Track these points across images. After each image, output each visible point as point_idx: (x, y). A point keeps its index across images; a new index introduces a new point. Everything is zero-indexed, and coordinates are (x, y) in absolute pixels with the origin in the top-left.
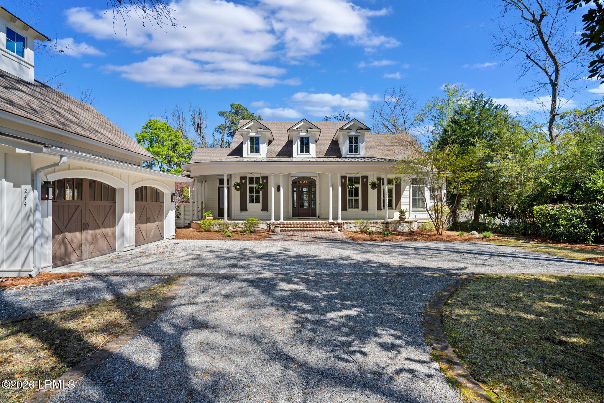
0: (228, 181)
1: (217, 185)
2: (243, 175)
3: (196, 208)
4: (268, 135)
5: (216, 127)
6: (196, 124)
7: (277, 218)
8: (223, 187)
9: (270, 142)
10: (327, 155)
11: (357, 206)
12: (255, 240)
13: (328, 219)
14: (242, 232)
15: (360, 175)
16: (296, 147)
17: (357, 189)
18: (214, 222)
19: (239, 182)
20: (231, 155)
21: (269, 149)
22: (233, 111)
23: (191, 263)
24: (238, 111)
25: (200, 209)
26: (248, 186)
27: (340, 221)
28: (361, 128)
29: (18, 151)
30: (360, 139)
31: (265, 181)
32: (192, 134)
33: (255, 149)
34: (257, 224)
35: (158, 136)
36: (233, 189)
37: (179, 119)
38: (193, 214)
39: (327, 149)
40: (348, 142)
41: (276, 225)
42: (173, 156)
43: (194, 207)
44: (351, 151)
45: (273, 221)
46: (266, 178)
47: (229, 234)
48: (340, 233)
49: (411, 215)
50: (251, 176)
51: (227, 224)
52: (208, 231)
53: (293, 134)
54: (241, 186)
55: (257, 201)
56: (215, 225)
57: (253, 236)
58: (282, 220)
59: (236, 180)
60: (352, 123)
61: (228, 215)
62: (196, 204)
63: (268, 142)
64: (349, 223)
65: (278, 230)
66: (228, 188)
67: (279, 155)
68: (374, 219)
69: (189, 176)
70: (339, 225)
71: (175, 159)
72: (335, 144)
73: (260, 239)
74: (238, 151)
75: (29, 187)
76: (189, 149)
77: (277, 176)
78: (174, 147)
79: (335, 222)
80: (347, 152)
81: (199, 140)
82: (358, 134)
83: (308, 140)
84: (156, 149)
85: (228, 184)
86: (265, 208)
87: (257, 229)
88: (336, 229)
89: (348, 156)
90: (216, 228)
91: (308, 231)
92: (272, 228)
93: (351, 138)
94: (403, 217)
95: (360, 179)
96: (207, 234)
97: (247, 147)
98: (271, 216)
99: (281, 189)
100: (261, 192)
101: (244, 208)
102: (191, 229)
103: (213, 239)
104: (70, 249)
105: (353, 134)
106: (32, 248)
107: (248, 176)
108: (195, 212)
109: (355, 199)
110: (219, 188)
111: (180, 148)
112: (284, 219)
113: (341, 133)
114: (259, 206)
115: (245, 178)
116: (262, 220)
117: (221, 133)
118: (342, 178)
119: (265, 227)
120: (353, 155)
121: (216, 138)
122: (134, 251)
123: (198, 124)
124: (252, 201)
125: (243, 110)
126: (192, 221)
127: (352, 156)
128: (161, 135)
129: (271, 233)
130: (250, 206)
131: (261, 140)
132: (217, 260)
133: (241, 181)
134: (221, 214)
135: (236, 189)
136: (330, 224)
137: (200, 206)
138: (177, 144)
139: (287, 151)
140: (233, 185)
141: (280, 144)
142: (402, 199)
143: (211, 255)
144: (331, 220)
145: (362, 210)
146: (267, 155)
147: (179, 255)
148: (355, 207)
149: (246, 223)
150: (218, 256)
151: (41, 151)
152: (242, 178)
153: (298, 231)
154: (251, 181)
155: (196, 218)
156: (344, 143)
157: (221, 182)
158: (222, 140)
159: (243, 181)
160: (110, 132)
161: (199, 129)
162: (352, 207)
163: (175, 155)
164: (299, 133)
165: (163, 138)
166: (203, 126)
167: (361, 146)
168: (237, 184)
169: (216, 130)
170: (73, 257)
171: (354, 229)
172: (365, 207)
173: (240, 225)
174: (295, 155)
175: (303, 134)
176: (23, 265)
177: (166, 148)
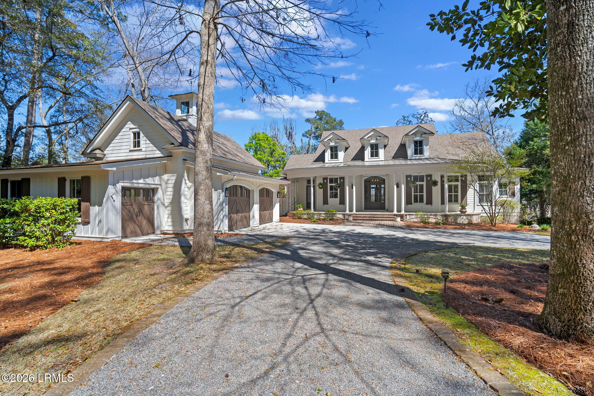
0: (314, 181)
1: (305, 184)
2: (325, 177)
3: (290, 202)
4: (344, 144)
5: (304, 132)
6: (288, 133)
7: (351, 210)
8: (310, 186)
9: (347, 149)
10: (395, 157)
11: (422, 201)
12: (332, 224)
13: (393, 211)
14: (324, 220)
15: (425, 174)
16: (368, 152)
17: (421, 186)
18: (304, 212)
19: (322, 182)
20: (316, 161)
21: (345, 155)
22: (318, 117)
23: (294, 233)
24: (322, 117)
25: (293, 203)
26: (329, 185)
27: (403, 212)
28: (425, 133)
29: (218, 174)
30: (424, 143)
31: (342, 180)
32: (284, 140)
33: (334, 156)
34: (335, 214)
35: (261, 145)
36: (317, 188)
37: (274, 130)
38: (289, 207)
39: (395, 152)
40: (413, 146)
41: (350, 215)
42: (271, 161)
43: (290, 201)
44: (416, 153)
45: (347, 212)
46: (343, 178)
47: (315, 220)
48: (401, 222)
49: (476, 209)
50: (331, 177)
51: (313, 214)
52: (300, 218)
53: (365, 143)
54: (323, 186)
55: (336, 196)
56: (305, 214)
57: (331, 222)
58: (354, 212)
59: (319, 181)
60: (417, 129)
61: (314, 208)
62: (290, 199)
63: (344, 149)
64: (412, 215)
65: (351, 218)
66: (314, 187)
67: (354, 159)
68: (435, 212)
69: (285, 178)
70: (402, 217)
71: (273, 163)
72: (403, 147)
73: (336, 224)
74: (321, 158)
75: (221, 191)
76: (283, 154)
77: (350, 177)
78: (272, 154)
79: (399, 213)
80: (412, 155)
81: (290, 145)
82: (422, 139)
83: (378, 147)
84: (259, 156)
85: (314, 183)
86: (342, 202)
87: (335, 218)
88: (399, 219)
89: (413, 158)
90: (305, 217)
91: (375, 220)
92: (347, 217)
93: (416, 142)
94: (464, 210)
95: (425, 178)
96: (299, 220)
97: (328, 155)
98: (346, 208)
99: (354, 187)
100: (339, 190)
101: (325, 202)
102: (288, 217)
103: (304, 223)
104: (233, 223)
105: (418, 138)
106: (222, 221)
107: (329, 177)
108: (290, 205)
109: (420, 195)
110: (307, 186)
111: (276, 154)
112: (356, 211)
113: (407, 139)
114: (338, 200)
115: (326, 179)
116: (338, 211)
117: (307, 137)
118: (407, 176)
119: (341, 216)
120: (418, 156)
121: (304, 142)
122: (260, 227)
123: (290, 132)
124: (332, 197)
125: (326, 116)
126: (288, 212)
127: (417, 158)
128: (263, 144)
129: (345, 221)
130: (330, 200)
131: (339, 148)
132: (308, 233)
133: (323, 181)
134: (308, 207)
135: (320, 188)
136: (395, 215)
137: (293, 200)
138: (274, 151)
139: (360, 156)
140: (317, 185)
141: (354, 151)
142: (468, 194)
143: (304, 231)
144: (395, 212)
145: (427, 204)
146: (344, 160)
147: (285, 230)
148: (420, 202)
149: (326, 214)
150: (308, 231)
151: (227, 174)
152: (324, 179)
153: (367, 220)
154: (331, 181)
155: (290, 209)
156: (409, 147)
157: (309, 181)
158: (309, 144)
159: (325, 181)
160: (242, 154)
161: (290, 136)
162: (417, 202)
163: (273, 159)
164: (370, 141)
165: (264, 147)
166: (294, 133)
167: (426, 148)
168: (320, 184)
169: (303, 135)
170: (234, 228)
171: (416, 220)
172: (430, 202)
173: (322, 215)
174: (366, 159)
175: (373, 141)
176: (219, 228)
177: (266, 154)
